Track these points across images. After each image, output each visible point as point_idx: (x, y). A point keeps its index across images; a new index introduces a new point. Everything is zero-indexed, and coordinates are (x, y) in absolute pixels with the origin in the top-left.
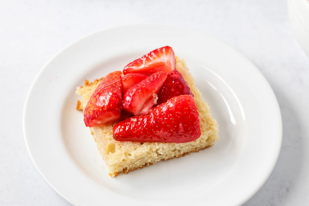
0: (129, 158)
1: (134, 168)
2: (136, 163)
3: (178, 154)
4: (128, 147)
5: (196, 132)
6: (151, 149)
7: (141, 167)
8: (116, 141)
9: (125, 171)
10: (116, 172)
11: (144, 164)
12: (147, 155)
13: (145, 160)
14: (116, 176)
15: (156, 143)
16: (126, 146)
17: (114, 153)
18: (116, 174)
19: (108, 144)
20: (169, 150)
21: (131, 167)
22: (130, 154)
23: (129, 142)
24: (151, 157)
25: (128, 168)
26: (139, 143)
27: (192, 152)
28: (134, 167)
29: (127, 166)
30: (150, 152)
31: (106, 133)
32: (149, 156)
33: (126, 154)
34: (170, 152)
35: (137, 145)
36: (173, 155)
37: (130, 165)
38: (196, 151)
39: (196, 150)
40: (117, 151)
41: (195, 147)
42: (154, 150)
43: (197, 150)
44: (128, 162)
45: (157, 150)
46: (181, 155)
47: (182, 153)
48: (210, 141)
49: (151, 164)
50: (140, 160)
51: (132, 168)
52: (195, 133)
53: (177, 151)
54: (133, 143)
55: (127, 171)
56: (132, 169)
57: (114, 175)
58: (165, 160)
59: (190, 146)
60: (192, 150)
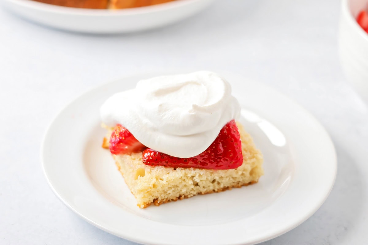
0: (160, 182)
1: (167, 199)
2: (168, 192)
3: (217, 187)
4: (160, 171)
5: (238, 156)
6: (186, 175)
7: (174, 199)
8: (146, 166)
9: (155, 202)
10: (145, 202)
11: (178, 196)
12: (182, 182)
13: (179, 189)
14: (145, 208)
15: (192, 169)
16: (157, 170)
17: (144, 177)
18: (145, 205)
19: (137, 168)
20: (207, 179)
21: (163, 197)
22: (162, 178)
23: (160, 166)
24: (185, 186)
25: (160, 199)
26: (173, 168)
27: (233, 187)
28: (166, 197)
29: (158, 195)
30: (185, 178)
31: (134, 159)
32: (184, 183)
33: (157, 179)
34: (208, 182)
35: (170, 170)
36: (211, 188)
37: (161, 194)
38: (238, 187)
39: (238, 185)
40: (147, 176)
41: (237, 180)
42: (190, 175)
43: (240, 185)
44: (159, 188)
45: (193, 177)
46: (221, 190)
47: (222, 186)
48: (254, 175)
49: (186, 197)
50: (173, 189)
51: (163, 199)
52: (236, 157)
53: (216, 183)
54: (165, 167)
55: (159, 202)
56: (164, 201)
57: (143, 206)
58: (203, 193)
59: (230, 177)
60: (233, 184)
